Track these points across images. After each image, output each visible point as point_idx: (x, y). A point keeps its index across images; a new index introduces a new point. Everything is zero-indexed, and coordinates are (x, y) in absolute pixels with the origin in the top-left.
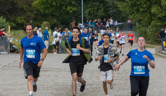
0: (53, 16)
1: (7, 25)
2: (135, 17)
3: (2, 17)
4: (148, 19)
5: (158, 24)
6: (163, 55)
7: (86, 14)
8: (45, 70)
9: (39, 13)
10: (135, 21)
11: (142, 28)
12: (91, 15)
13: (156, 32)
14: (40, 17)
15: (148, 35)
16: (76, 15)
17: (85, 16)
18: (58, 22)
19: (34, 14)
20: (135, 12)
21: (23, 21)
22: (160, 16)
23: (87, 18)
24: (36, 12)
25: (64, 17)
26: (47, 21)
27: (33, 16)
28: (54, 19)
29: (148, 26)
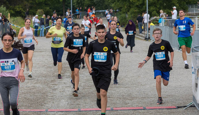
0: (46, 4)
1: (7, 13)
2: (116, 5)
3: (3, 6)
4: (128, 7)
5: (136, 10)
6: (140, 37)
7: (74, 3)
8: (40, 51)
9: (34, 2)
10: (116, 8)
11: (123, 14)
12: (79, 3)
13: (134, 18)
14: (35, 5)
15: (127, 21)
16: (66, 4)
17: (74, 4)
18: (51, 10)
19: (30, 3)
20: (116, 1)
21: (21, 9)
22: (138, 4)
23: (75, 6)
24: (31, 2)
25: (56, 6)
26: (41, 9)
27: (29, 5)
28: (47, 7)
29: (128, 12)
